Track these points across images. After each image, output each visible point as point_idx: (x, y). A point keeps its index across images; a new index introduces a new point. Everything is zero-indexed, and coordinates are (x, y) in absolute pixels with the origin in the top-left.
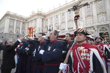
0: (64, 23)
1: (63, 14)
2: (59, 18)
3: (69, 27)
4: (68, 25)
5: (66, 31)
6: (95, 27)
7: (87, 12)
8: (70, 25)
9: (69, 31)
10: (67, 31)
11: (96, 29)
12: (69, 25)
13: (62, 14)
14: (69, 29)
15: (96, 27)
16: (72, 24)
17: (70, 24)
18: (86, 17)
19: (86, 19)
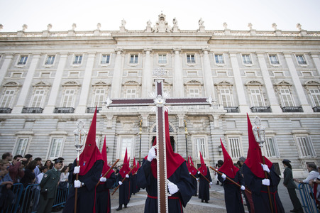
0: (45, 89)
1: (50, 57)
2: (29, 67)
3: (61, 106)
4: (58, 98)
5: (43, 118)
6: (143, 118)
7: (127, 71)
8: (66, 99)
9: (55, 118)
10: (49, 117)
11: (146, 123)
12: (63, 98)
13: (46, 56)
14: (59, 112)
15: (146, 118)
16: (74, 99)
17: (67, 97)
18: (123, 85)
19: (122, 91)
